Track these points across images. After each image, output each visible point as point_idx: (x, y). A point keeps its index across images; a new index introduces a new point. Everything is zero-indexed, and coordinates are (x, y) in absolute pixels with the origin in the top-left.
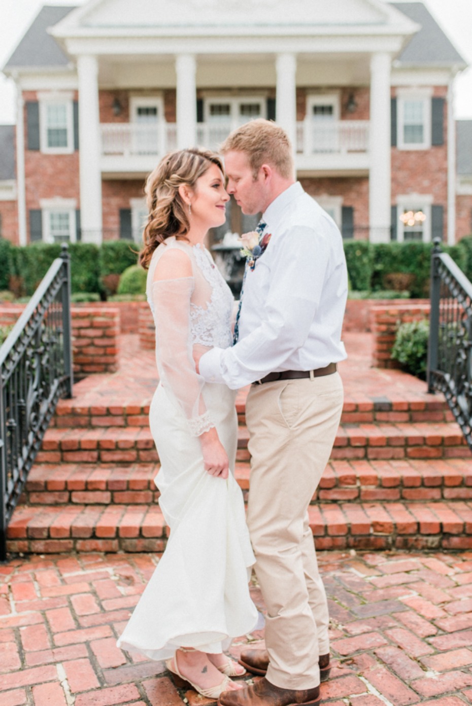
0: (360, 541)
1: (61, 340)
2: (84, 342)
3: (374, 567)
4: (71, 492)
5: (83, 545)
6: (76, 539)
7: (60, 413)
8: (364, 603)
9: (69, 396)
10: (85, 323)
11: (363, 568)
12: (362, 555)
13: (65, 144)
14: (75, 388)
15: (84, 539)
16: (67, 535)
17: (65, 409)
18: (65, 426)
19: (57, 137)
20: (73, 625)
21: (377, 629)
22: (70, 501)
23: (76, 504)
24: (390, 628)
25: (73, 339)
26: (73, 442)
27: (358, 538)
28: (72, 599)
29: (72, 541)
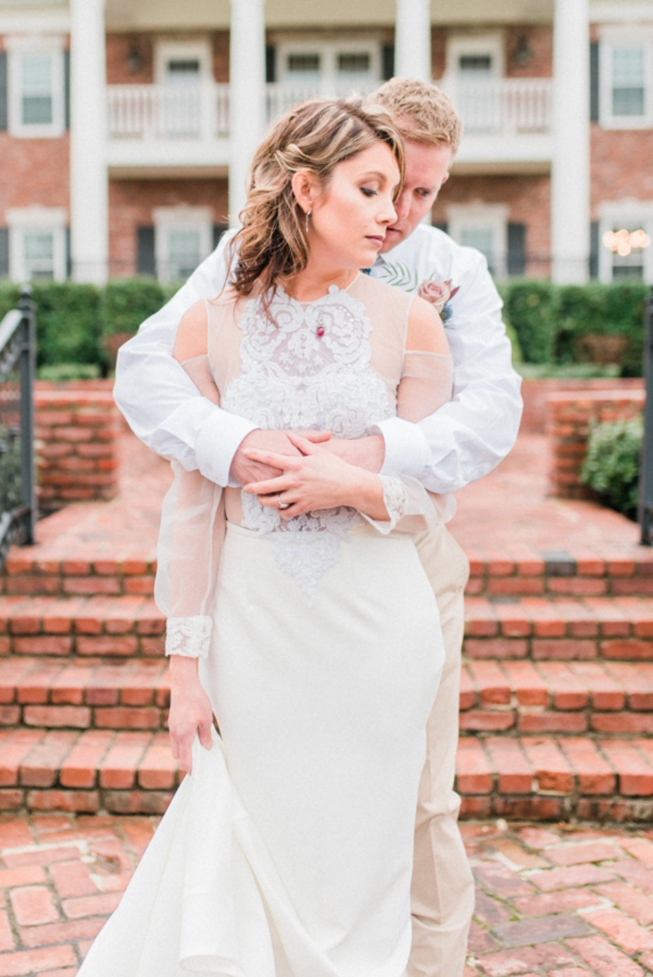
0: (515, 804)
1: (18, 445)
2: (61, 449)
3: (536, 852)
4: (23, 706)
5: (39, 799)
6: (27, 789)
7: (12, 570)
8: (516, 919)
9: (28, 541)
10: (63, 417)
11: (517, 853)
12: (518, 830)
13: (48, 119)
14: (41, 529)
15: (40, 788)
16: (12, 781)
17: (22, 563)
18: (20, 593)
19: (37, 108)
20: (9, 942)
21: (536, 968)
22: (22, 723)
23: (32, 727)
24: (561, 966)
25: (38, 445)
26: (31, 621)
27: (512, 800)
28: (13, 895)
29: (20, 792)
